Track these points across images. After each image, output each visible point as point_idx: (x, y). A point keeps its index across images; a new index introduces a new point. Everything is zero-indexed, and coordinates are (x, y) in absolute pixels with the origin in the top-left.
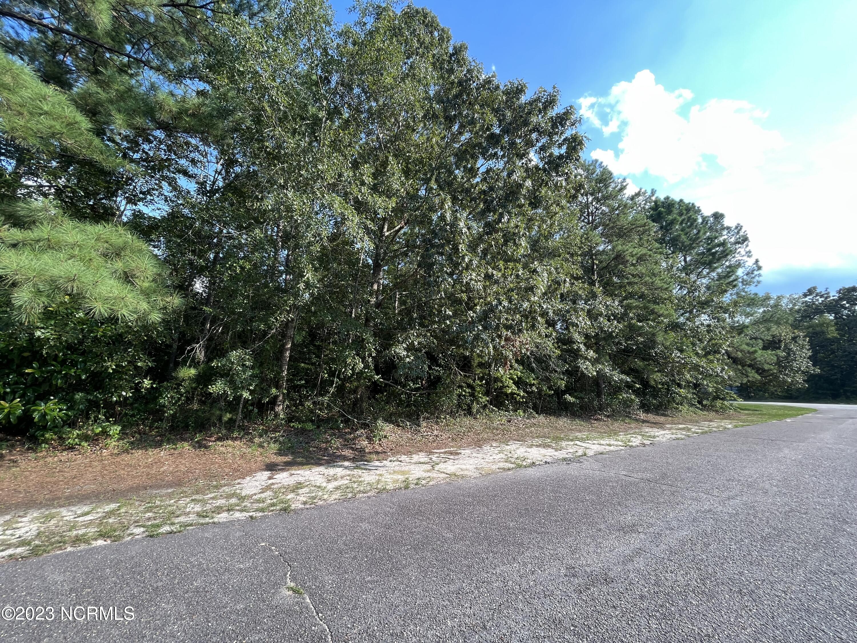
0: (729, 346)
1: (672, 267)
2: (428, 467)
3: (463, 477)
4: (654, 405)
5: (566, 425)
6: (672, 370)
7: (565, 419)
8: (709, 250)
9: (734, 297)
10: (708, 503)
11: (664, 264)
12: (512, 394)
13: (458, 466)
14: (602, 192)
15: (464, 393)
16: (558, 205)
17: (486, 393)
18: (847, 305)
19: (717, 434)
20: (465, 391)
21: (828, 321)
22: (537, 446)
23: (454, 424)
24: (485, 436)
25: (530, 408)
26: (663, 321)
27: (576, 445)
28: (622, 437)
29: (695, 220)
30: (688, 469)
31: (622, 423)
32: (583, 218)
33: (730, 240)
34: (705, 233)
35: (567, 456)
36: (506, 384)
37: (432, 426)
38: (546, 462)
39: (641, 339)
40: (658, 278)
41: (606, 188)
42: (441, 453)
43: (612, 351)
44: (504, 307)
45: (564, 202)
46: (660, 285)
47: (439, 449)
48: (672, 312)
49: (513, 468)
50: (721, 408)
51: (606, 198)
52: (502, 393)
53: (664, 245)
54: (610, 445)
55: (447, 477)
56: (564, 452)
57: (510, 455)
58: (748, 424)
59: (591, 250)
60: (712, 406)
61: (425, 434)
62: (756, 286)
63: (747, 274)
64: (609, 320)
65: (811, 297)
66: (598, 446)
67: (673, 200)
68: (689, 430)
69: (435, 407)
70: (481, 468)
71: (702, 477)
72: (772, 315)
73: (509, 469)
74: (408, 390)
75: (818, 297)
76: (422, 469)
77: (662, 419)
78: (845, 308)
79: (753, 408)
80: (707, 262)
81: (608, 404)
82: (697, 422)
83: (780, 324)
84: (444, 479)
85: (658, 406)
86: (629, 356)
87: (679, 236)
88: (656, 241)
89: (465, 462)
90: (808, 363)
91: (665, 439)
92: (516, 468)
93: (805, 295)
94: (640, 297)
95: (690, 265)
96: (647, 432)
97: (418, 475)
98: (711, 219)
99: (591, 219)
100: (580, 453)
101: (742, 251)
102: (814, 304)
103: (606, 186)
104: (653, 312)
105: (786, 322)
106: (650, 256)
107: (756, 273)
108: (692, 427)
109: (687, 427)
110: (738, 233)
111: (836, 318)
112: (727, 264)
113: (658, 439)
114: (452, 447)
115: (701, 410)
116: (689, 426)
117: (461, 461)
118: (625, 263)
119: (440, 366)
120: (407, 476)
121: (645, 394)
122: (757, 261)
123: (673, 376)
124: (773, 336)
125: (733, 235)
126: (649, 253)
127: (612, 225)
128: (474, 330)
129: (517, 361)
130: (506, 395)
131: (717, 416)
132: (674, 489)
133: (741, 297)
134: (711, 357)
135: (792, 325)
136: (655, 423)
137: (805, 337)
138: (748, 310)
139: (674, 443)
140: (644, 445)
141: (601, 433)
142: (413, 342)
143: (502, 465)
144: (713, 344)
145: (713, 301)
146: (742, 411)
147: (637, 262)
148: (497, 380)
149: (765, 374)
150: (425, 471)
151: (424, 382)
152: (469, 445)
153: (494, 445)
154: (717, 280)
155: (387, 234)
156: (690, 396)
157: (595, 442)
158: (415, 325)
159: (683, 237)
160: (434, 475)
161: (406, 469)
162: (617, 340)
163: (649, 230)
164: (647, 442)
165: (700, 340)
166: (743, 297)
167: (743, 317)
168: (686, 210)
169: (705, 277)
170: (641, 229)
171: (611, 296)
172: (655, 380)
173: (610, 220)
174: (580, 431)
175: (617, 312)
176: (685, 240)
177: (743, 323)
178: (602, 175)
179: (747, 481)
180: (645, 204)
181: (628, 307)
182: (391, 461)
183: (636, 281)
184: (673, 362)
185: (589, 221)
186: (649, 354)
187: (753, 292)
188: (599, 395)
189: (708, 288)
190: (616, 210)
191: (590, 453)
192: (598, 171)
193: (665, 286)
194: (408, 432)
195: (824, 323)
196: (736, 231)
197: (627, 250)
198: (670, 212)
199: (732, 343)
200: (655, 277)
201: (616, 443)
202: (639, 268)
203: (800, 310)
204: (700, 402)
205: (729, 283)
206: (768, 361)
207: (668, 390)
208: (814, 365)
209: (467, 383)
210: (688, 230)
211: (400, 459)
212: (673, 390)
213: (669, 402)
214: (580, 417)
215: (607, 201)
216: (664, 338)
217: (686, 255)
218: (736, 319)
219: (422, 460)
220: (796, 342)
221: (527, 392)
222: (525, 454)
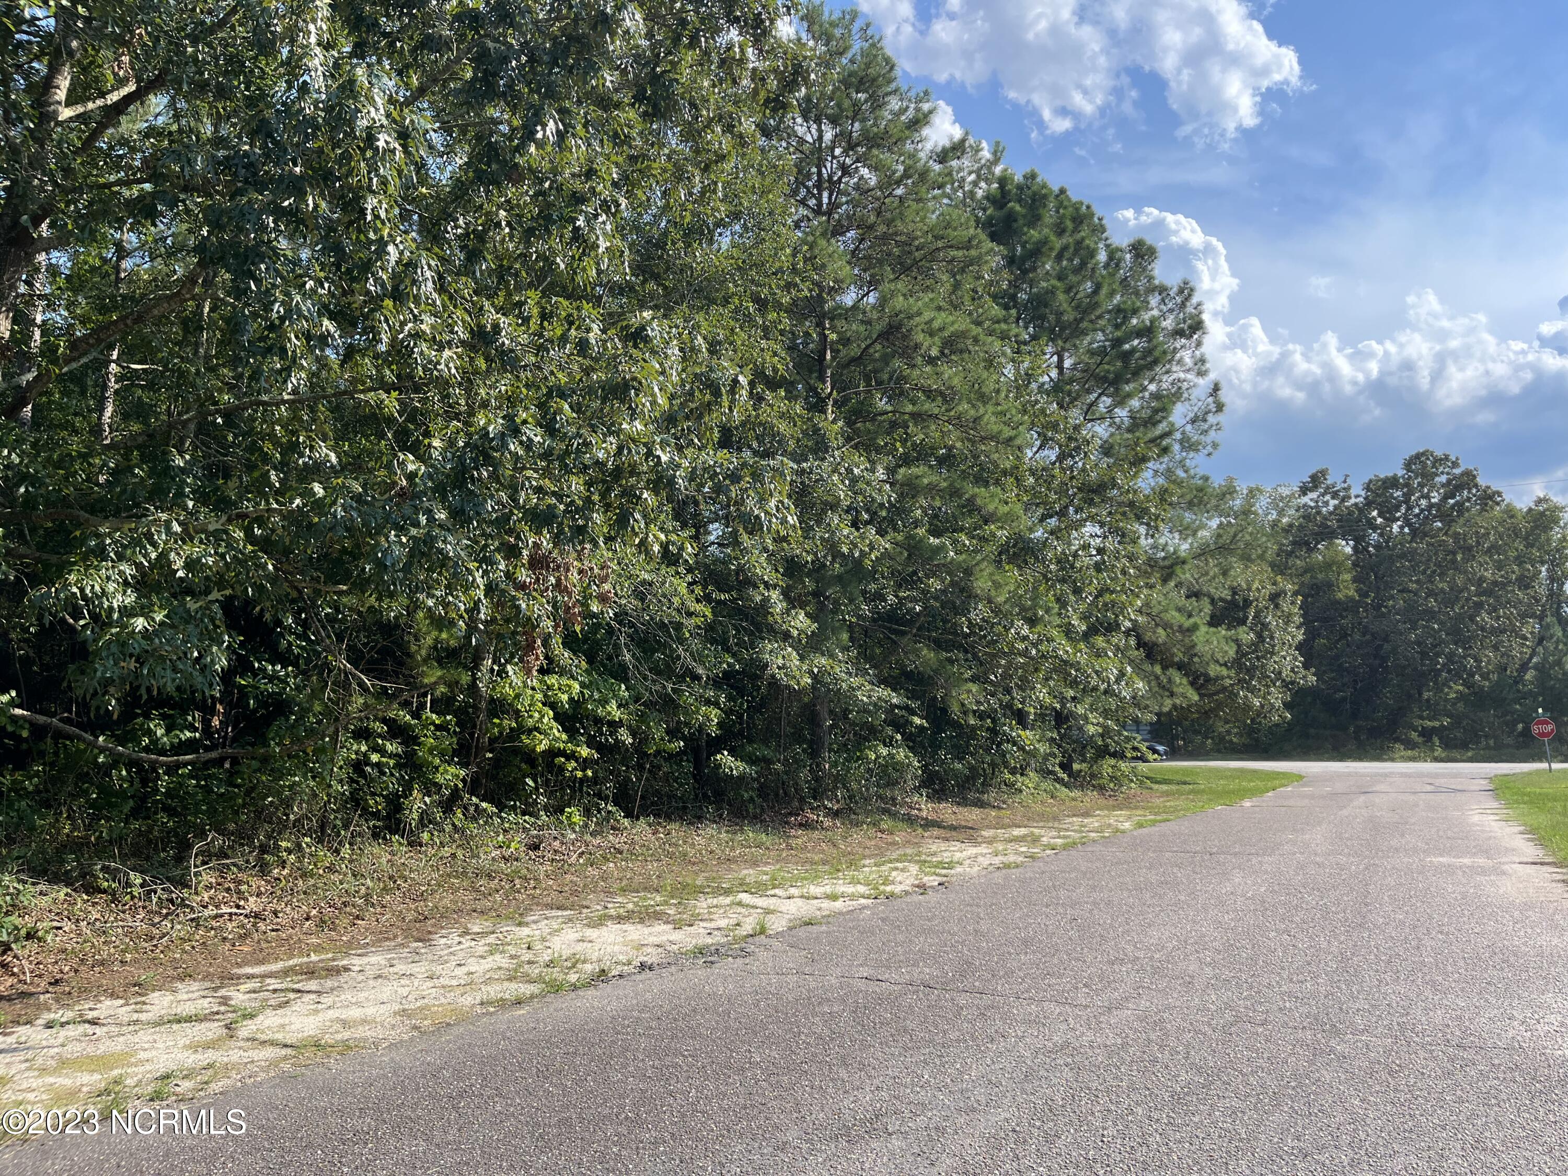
0: (1140, 611)
1: (1029, 377)
2: (213, 1030)
3: (346, 1047)
4: (956, 777)
5: (714, 847)
6: (1006, 676)
7: (711, 830)
8: (1117, 343)
9: (1161, 480)
10: (1063, 1027)
11: (1009, 371)
12: (552, 753)
13: (331, 1014)
14: (864, 120)
15: (375, 758)
16: (729, 128)
17: (455, 753)
18: (1379, 520)
19: (1097, 848)
20: (382, 751)
21: (1341, 558)
22: (620, 919)
23: (331, 869)
24: (446, 902)
25: (606, 799)
26: (993, 535)
27: (740, 904)
28: (869, 869)
29: (1092, 253)
30: (1026, 942)
31: (872, 832)
32: (803, 192)
33: (1164, 324)
34: (1112, 293)
35: (709, 941)
36: (530, 723)
37: (239, 882)
38: (642, 966)
39: (935, 584)
40: (990, 408)
41: (873, 109)
42: (270, 975)
43: (859, 617)
44: (528, 445)
45: (748, 125)
46: (995, 428)
47: (262, 962)
48: (1018, 509)
49: (532, 997)
50: (1112, 778)
51: (873, 140)
52: (516, 751)
53: (1013, 312)
54: (833, 897)
55: (285, 1058)
56: (700, 928)
57: (527, 956)
58: (1165, 816)
59: (820, 300)
60: (1093, 776)
61: (211, 911)
62: (1209, 454)
63: (1193, 421)
64: (855, 525)
65: (1314, 495)
66: (799, 902)
67: (1044, 186)
68: (1035, 840)
69: (259, 813)
70: (421, 1009)
71: (1056, 961)
72: (1235, 535)
73: (519, 1002)
74: (147, 749)
75: (1328, 497)
76: (181, 1043)
77: (972, 815)
78: (1375, 528)
79: (1178, 777)
80: (1111, 376)
81: (837, 778)
82: (1055, 818)
83: (1249, 559)
84: (273, 1063)
85: (968, 779)
86: (903, 633)
87: (1052, 292)
88: (995, 297)
89: (362, 996)
90: (1295, 659)
91: (976, 869)
92: (542, 995)
93: (1304, 490)
94: (941, 461)
95: (1071, 381)
96: (934, 854)
97: (163, 1064)
98: (1128, 256)
99: (825, 200)
100: (748, 926)
101: (1187, 356)
102: (1319, 513)
103: (877, 104)
104: (971, 507)
105: (1262, 557)
106: (976, 340)
107: (1211, 419)
108: (1043, 832)
109: (1032, 834)
110: (1183, 305)
111: (1355, 548)
112: (1152, 387)
113: (959, 869)
114: (318, 949)
115: (1066, 785)
116: (1036, 831)
117: (347, 996)
118: (909, 351)
119: (284, 659)
120: (116, 1072)
121: (936, 746)
122: (1216, 388)
123: (1008, 691)
124: (1234, 591)
125: (1171, 311)
126: (976, 330)
127: (882, 229)
128: (417, 525)
129: (570, 641)
130: (530, 757)
131: (1102, 802)
132: (987, 1000)
133: (1174, 482)
134: (1100, 641)
135: (1273, 565)
136: (953, 828)
137: (1296, 593)
138: (1188, 516)
139: (998, 877)
140: (923, 888)
141: (813, 863)
142: (163, 556)
143: (493, 991)
144: (1105, 605)
145: (1114, 485)
146: (1156, 786)
147: (942, 353)
148: (499, 707)
149: (1212, 688)
150: (195, 1047)
151: (216, 722)
152: (382, 937)
153: (476, 929)
154: (1129, 430)
155: (66, 113)
156: (1043, 748)
157: (793, 891)
158: (180, 494)
159: (1061, 297)
160: (234, 1055)
161: (118, 1045)
162: (873, 587)
163: (978, 261)
164: (931, 881)
165: (1077, 591)
166: (1179, 483)
167: (1177, 535)
168: (1074, 220)
169: (1102, 418)
170: (960, 253)
171: (868, 449)
172: (963, 705)
173: (879, 214)
174: (755, 864)
175: (879, 499)
176: (1065, 305)
177: (1175, 552)
178: (868, 65)
179: (1152, 958)
180: (975, 184)
181: (909, 490)
182: (49, 1026)
183: (936, 411)
184: (1011, 652)
185: (820, 204)
186: (955, 630)
187: (1201, 472)
188: (814, 752)
189: (1107, 450)
190: (898, 183)
191: (777, 924)
192: (857, 46)
193: (1007, 432)
194: (134, 910)
195: (1334, 563)
196: (1179, 300)
197: (919, 314)
198: (1034, 219)
199: (1147, 604)
200: (985, 403)
201: (850, 889)
202: (948, 371)
203: (1291, 525)
204: (1065, 767)
205: (1153, 441)
206: (1219, 656)
207: (993, 731)
208: (1306, 666)
209: (384, 721)
210: (1073, 279)
211: (91, 1015)
212: (1005, 734)
213: (993, 765)
214: (756, 819)
215: (875, 152)
216: (994, 582)
217: (1063, 349)
218: (1162, 541)
219: (188, 1009)
220: (1277, 606)
221: (599, 747)
222: (579, 947)
